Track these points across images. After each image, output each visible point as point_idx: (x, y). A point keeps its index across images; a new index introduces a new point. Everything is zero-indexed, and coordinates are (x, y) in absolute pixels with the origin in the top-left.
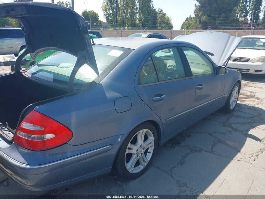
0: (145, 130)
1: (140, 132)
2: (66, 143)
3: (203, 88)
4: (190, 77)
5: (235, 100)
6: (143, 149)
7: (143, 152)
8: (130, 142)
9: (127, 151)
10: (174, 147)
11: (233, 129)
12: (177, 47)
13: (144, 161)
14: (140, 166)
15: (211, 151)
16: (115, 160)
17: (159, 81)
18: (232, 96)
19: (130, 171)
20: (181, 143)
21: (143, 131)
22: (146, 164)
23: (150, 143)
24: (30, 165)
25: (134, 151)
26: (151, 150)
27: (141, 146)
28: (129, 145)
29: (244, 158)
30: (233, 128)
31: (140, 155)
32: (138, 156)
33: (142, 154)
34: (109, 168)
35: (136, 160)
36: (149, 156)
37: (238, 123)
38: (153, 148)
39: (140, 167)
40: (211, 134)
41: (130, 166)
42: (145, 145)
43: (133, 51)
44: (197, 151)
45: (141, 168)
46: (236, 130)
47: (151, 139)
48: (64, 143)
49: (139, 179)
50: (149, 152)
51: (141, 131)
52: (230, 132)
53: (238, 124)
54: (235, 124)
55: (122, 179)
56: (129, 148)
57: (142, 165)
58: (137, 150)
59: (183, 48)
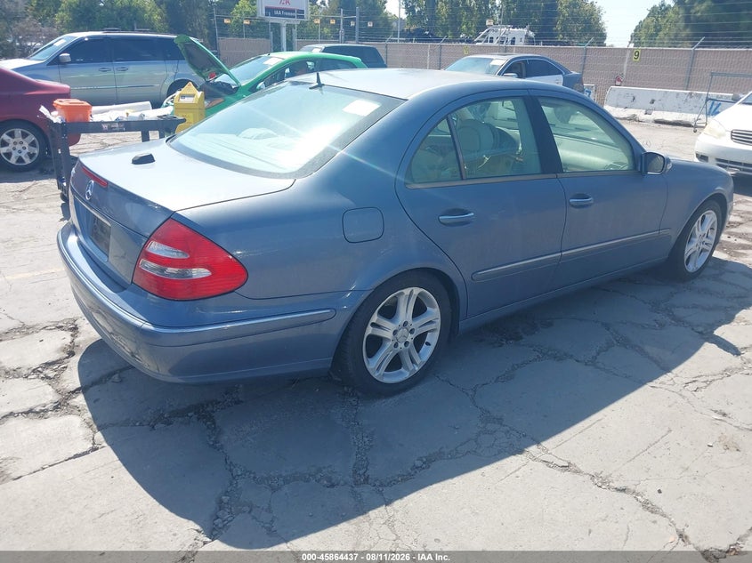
0: (417, 291)
1: (403, 293)
2: (233, 291)
3: (590, 205)
4: (554, 175)
5: (705, 247)
6: (412, 331)
7: (410, 338)
8: (377, 311)
9: (370, 330)
10: (501, 345)
11: (673, 319)
12: (523, 97)
13: (413, 361)
14: (402, 369)
15: (593, 362)
16: (339, 344)
17: (462, 179)
18: (695, 237)
19: (376, 375)
20: (521, 338)
21: (412, 292)
22: (417, 369)
23: (431, 322)
24: (153, 324)
25: (388, 334)
26: (433, 339)
27: (405, 324)
28: (375, 318)
29: (671, 382)
30: (674, 317)
31: (401, 345)
32: (396, 345)
33: (406, 343)
34: (325, 361)
35: (391, 355)
36: (427, 352)
37: (695, 306)
38: (437, 334)
39: (401, 373)
40: (607, 326)
41: (375, 366)
42: (417, 325)
43: (403, 105)
44: (555, 358)
45: (404, 374)
46: (679, 321)
47: (434, 312)
48: (228, 290)
49: (397, 398)
50: (428, 344)
51: (407, 291)
52: (662, 326)
53: (693, 308)
54: (685, 308)
55: (359, 394)
56: (374, 325)
57: (407, 369)
58: (395, 333)
59: (540, 100)
